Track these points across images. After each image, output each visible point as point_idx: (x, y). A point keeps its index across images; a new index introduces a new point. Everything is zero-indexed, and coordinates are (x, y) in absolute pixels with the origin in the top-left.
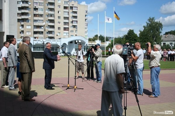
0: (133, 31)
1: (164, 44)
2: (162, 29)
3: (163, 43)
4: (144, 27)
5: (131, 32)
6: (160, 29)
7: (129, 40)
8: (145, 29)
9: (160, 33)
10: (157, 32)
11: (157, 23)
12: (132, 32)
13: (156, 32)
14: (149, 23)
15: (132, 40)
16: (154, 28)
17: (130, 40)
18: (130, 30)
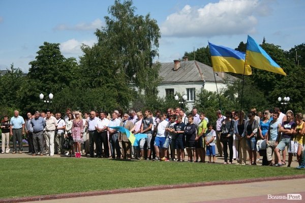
0: (56, 47)
1: (170, 92)
2: (156, 41)
3: (167, 90)
4: (98, 33)
5: (49, 53)
6: (152, 43)
7: (41, 80)
8: (100, 40)
9: (153, 54)
10: (142, 51)
11: (139, 21)
12: (54, 53)
13: (139, 53)
14: (116, 20)
15: (54, 82)
16: (130, 37)
17: (46, 80)
18: (45, 43)
